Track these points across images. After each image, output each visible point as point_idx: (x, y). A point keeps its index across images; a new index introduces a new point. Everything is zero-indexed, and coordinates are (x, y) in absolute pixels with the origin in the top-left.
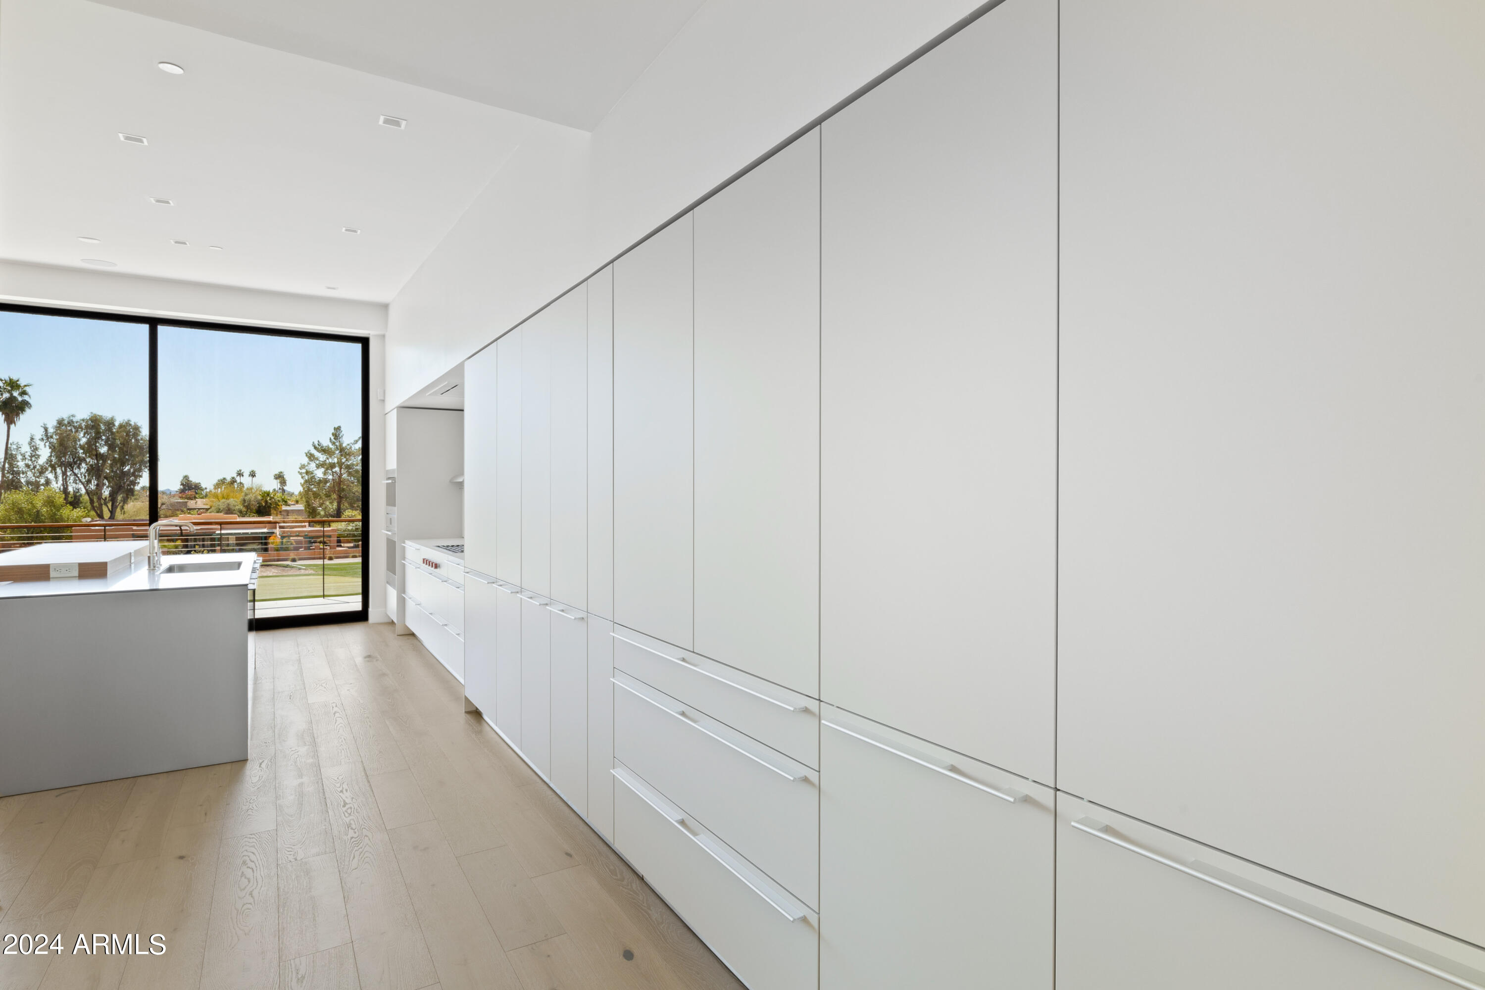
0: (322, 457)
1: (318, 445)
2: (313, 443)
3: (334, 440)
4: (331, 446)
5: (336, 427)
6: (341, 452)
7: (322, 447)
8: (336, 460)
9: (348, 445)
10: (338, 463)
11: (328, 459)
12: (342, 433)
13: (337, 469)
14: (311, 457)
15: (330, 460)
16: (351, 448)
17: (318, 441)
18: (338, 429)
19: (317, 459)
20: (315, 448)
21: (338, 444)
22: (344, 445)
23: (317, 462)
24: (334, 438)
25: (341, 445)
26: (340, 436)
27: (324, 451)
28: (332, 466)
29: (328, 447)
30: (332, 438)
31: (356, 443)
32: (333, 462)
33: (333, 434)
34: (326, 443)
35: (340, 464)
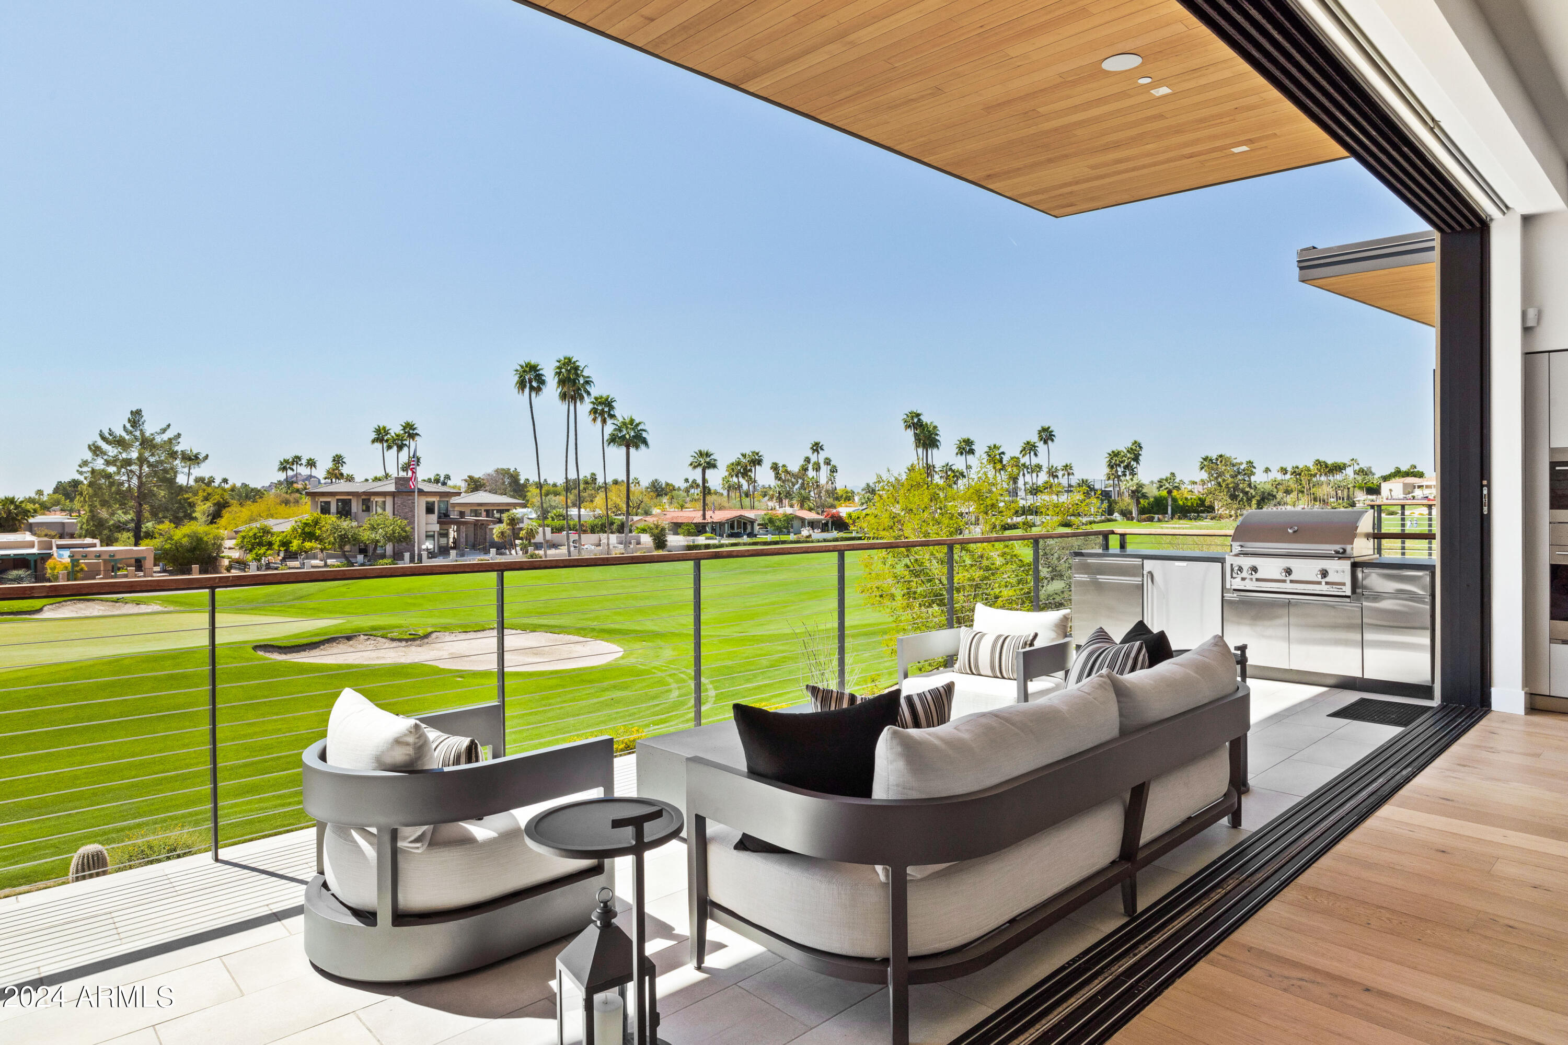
0: (112, 451)
1: (110, 434)
2: (101, 431)
3: (131, 428)
4: (124, 434)
5: (134, 410)
6: (141, 444)
7: (115, 437)
8: (134, 455)
9: (152, 434)
10: (138, 458)
11: (121, 453)
12: (143, 419)
13: (135, 468)
14: (96, 450)
15: (124, 455)
16: (154, 439)
17: (110, 430)
18: (137, 414)
19: (105, 453)
20: (103, 438)
21: (138, 433)
22: (147, 434)
23: (105, 457)
24: (132, 426)
25: (142, 433)
26: (140, 423)
27: (119, 442)
28: (128, 462)
29: (121, 436)
30: (128, 426)
31: (164, 433)
32: (129, 457)
33: (129, 421)
34: (119, 432)
35: (141, 460)
